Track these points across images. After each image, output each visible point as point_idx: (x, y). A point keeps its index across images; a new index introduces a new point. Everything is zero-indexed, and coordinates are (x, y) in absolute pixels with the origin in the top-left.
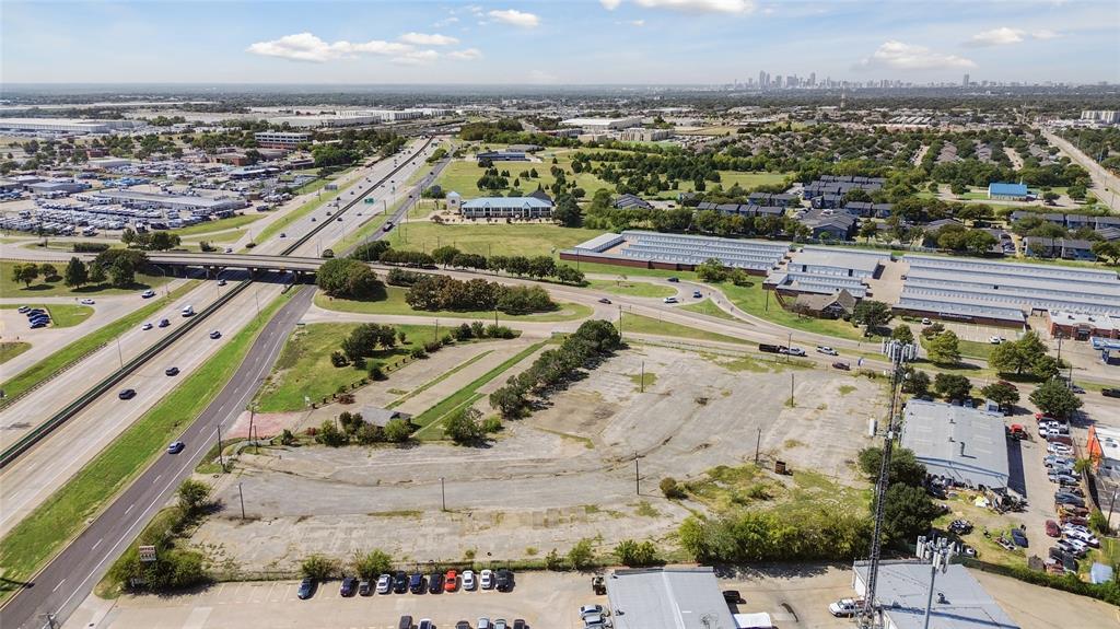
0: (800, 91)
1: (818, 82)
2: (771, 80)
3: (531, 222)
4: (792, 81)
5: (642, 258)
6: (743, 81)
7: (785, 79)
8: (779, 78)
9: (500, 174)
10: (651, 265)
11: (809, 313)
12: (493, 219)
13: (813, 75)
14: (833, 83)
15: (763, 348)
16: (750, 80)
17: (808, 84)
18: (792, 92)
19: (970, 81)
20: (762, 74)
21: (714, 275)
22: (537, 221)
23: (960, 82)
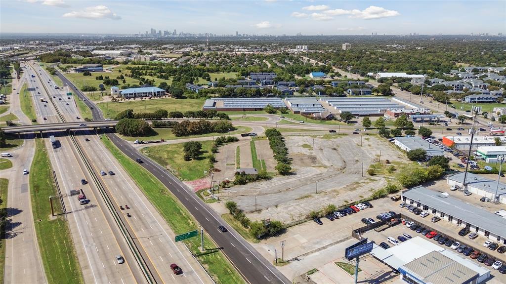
0: (170, 38)
1: (178, 33)
2: (157, 32)
3: (162, 98)
4: (166, 33)
5: (253, 107)
6: (144, 33)
7: (163, 32)
8: (160, 32)
9: (104, 78)
10: (256, 110)
11: (324, 119)
12: (144, 98)
13: (175, 30)
14: (184, 34)
15: (331, 132)
16: (147, 32)
17: (173, 34)
18: (166, 38)
19: (238, 34)
20: (152, 30)
21: (272, 111)
22: (164, 97)
23: (234, 35)
